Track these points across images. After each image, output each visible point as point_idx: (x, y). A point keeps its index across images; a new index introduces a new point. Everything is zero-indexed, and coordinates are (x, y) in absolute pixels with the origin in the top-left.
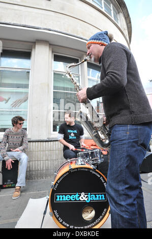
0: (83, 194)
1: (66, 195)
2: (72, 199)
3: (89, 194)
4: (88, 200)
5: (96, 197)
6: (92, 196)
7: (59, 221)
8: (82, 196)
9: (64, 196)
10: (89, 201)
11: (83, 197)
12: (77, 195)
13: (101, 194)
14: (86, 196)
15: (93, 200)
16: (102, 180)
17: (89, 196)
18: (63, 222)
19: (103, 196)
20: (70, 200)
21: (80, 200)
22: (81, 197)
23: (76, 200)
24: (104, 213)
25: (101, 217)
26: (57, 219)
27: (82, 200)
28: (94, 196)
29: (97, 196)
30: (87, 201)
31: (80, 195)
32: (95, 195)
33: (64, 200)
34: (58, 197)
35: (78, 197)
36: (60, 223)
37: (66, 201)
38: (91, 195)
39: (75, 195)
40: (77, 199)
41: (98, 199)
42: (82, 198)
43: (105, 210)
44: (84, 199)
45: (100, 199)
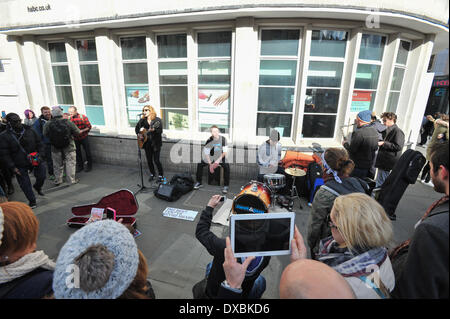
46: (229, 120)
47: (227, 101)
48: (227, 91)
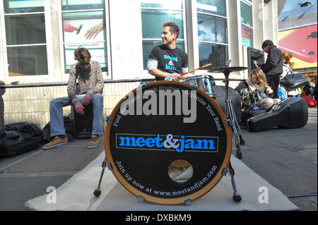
0: (169, 137)
1: (136, 137)
2: (149, 146)
3: (183, 137)
4: (179, 148)
5: (196, 143)
6: (187, 141)
7: (126, 179)
8: (168, 140)
9: (133, 139)
10: (182, 150)
11: (170, 142)
12: (158, 139)
13: (208, 139)
14: (176, 140)
15: (190, 149)
16: (210, 110)
17: (182, 141)
18: (132, 181)
19: (212, 142)
20: (145, 147)
21: (163, 147)
22: (165, 142)
23: (155, 147)
24: (211, 172)
25: (205, 179)
26: (123, 175)
27: (169, 147)
28: (192, 141)
29: (200, 142)
30: (178, 150)
31: (165, 139)
32: (195, 139)
33: (133, 145)
34: (122, 139)
35: (161, 142)
36: (129, 182)
37: (137, 147)
38: (186, 139)
39: (154, 137)
40: (158, 146)
41: (200, 147)
42: (168, 144)
43: (214, 168)
44: (173, 145)
45: (206, 147)
46: (106, 56)
47: (102, 31)
48: (101, 21)
